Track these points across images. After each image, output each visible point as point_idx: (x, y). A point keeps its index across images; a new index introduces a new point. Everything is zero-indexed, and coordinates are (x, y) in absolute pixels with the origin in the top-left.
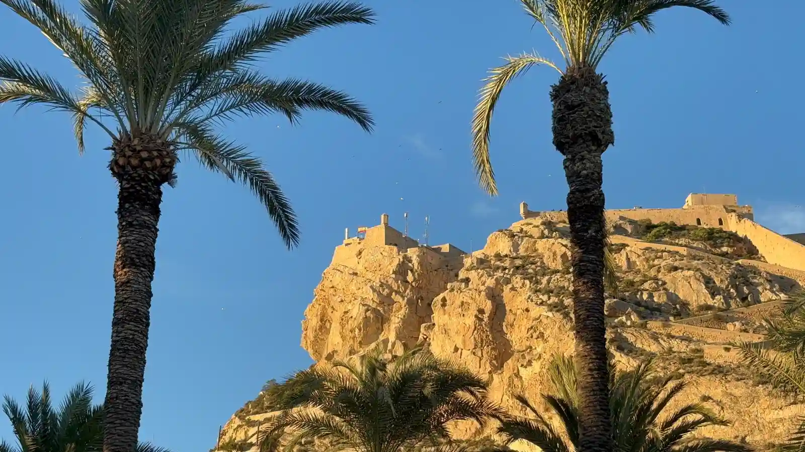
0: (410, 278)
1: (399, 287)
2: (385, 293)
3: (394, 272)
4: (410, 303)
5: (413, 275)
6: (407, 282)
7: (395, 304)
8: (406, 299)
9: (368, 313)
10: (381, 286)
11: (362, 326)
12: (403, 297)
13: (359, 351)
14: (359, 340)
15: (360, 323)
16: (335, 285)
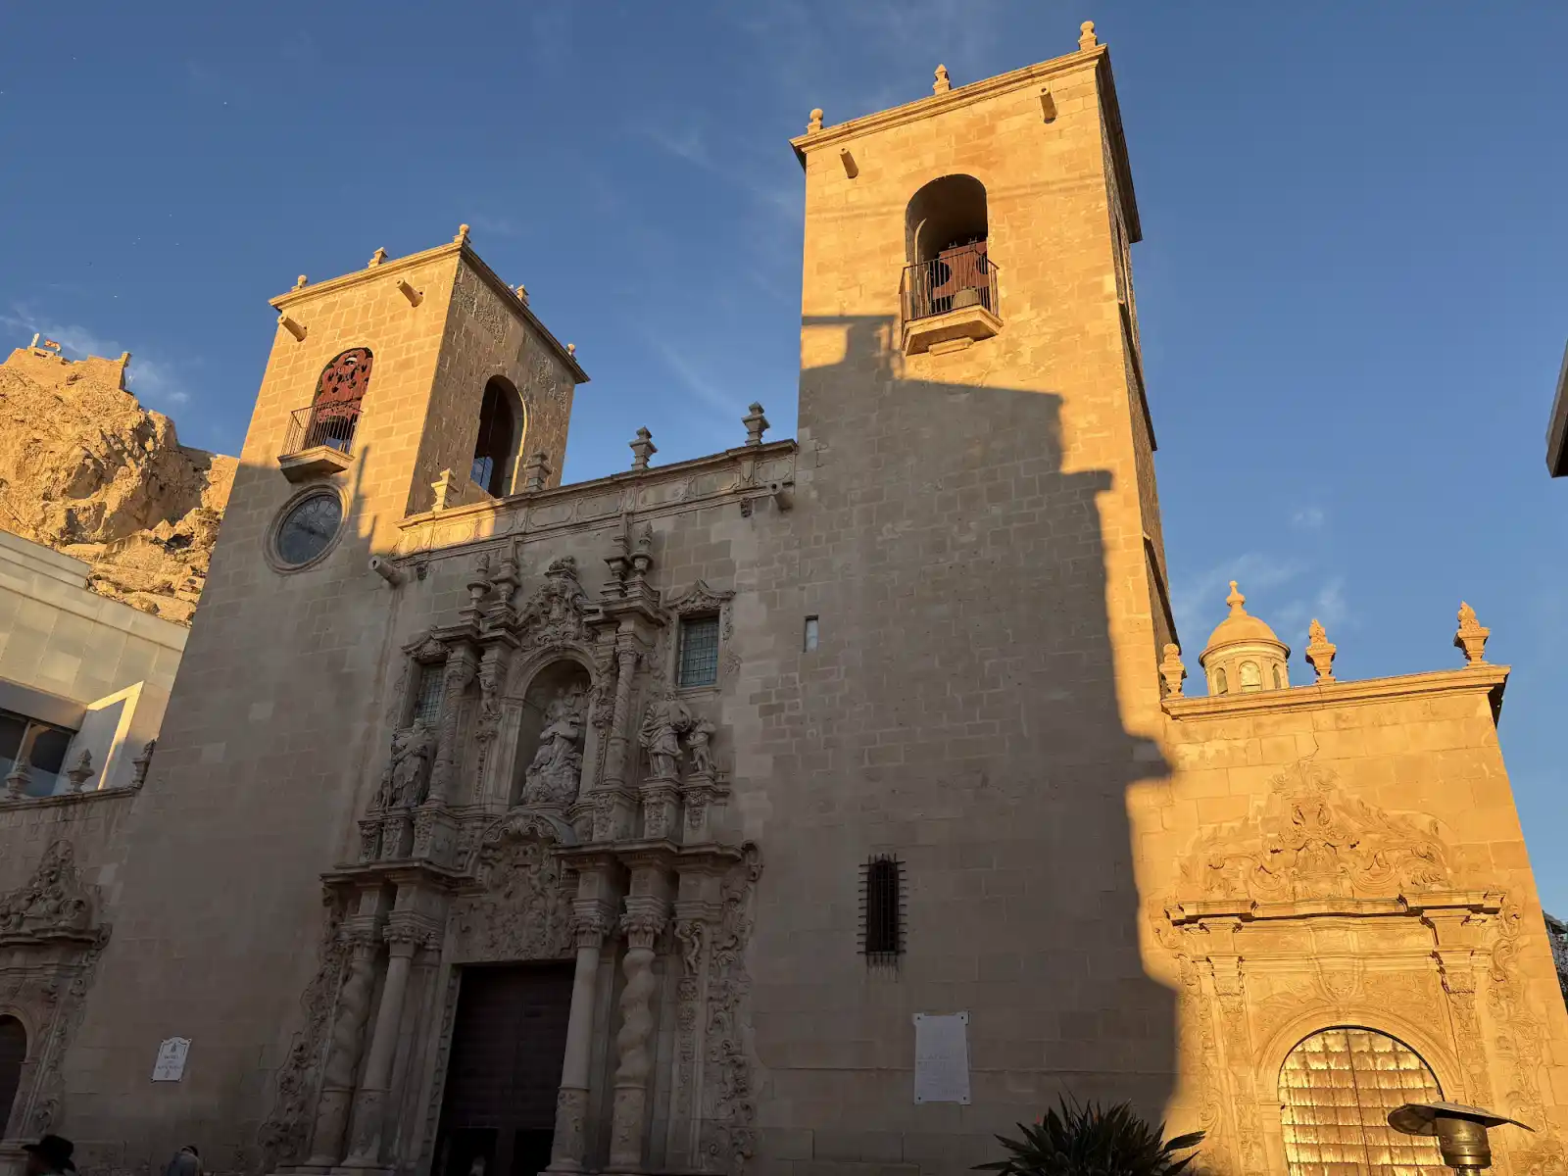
0: (149, 445)
1: (133, 448)
2: (116, 447)
3: (133, 430)
4: (143, 474)
5: (155, 445)
6: (144, 448)
7: (122, 467)
8: (140, 468)
9: (88, 461)
10: (113, 436)
11: (74, 471)
12: (137, 465)
13: (57, 500)
14: (62, 487)
15: (74, 468)
16: (9, 394)
